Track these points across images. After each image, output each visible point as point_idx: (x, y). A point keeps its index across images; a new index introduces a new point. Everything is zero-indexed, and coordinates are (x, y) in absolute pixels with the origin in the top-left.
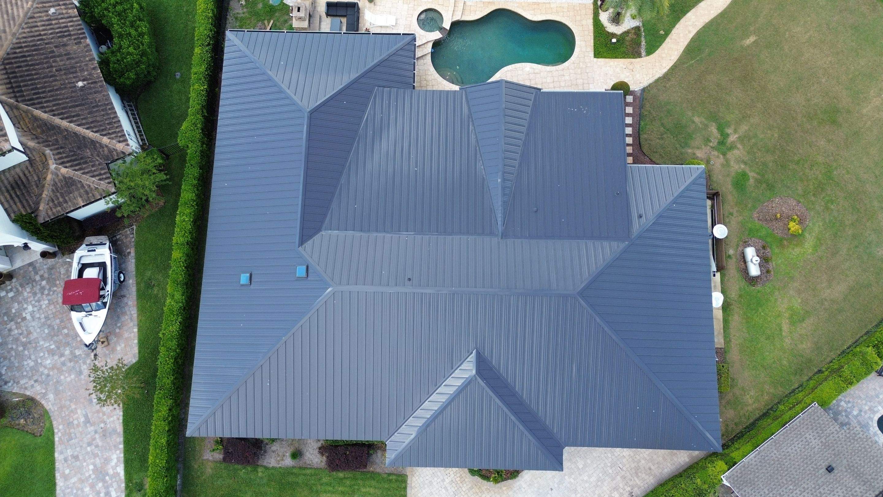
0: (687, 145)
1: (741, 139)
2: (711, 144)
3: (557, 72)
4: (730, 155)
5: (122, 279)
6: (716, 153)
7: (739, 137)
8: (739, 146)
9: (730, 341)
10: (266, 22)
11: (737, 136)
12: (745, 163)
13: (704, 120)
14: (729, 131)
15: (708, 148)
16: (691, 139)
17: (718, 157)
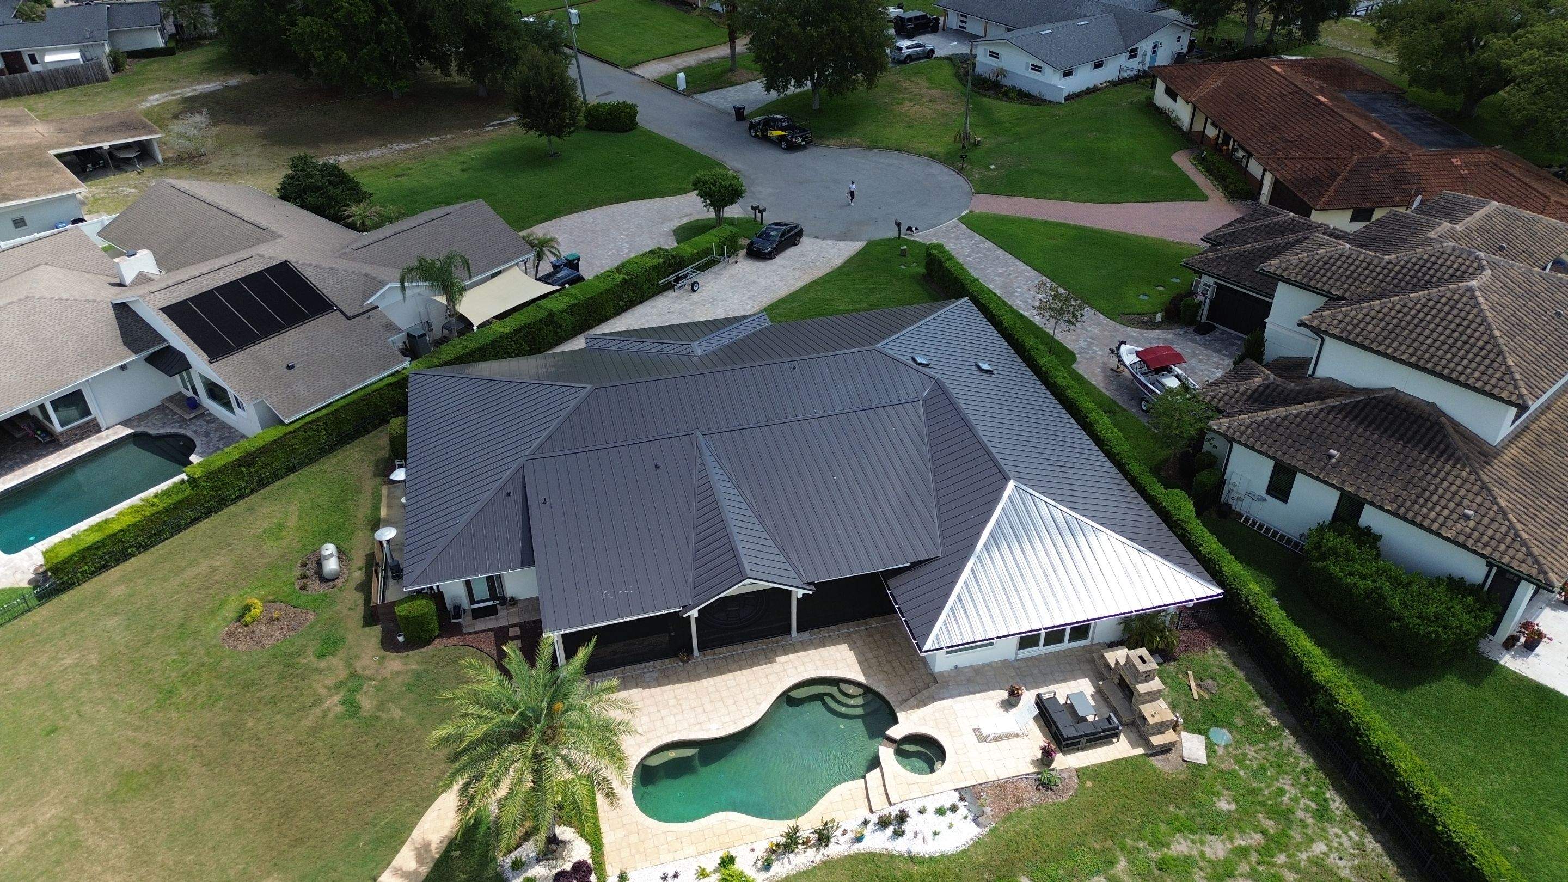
0: (418, 676)
1: (318, 702)
2: (373, 683)
3: (659, 734)
4: (343, 674)
5: (1143, 403)
6: (367, 673)
7: (321, 703)
8: (323, 692)
9: (373, 494)
10: (1207, 696)
11: (325, 705)
12: (319, 671)
13: (384, 716)
14: (339, 709)
15: (379, 677)
16: (408, 684)
17: (364, 668)
